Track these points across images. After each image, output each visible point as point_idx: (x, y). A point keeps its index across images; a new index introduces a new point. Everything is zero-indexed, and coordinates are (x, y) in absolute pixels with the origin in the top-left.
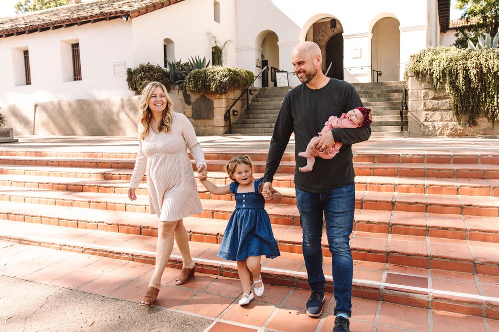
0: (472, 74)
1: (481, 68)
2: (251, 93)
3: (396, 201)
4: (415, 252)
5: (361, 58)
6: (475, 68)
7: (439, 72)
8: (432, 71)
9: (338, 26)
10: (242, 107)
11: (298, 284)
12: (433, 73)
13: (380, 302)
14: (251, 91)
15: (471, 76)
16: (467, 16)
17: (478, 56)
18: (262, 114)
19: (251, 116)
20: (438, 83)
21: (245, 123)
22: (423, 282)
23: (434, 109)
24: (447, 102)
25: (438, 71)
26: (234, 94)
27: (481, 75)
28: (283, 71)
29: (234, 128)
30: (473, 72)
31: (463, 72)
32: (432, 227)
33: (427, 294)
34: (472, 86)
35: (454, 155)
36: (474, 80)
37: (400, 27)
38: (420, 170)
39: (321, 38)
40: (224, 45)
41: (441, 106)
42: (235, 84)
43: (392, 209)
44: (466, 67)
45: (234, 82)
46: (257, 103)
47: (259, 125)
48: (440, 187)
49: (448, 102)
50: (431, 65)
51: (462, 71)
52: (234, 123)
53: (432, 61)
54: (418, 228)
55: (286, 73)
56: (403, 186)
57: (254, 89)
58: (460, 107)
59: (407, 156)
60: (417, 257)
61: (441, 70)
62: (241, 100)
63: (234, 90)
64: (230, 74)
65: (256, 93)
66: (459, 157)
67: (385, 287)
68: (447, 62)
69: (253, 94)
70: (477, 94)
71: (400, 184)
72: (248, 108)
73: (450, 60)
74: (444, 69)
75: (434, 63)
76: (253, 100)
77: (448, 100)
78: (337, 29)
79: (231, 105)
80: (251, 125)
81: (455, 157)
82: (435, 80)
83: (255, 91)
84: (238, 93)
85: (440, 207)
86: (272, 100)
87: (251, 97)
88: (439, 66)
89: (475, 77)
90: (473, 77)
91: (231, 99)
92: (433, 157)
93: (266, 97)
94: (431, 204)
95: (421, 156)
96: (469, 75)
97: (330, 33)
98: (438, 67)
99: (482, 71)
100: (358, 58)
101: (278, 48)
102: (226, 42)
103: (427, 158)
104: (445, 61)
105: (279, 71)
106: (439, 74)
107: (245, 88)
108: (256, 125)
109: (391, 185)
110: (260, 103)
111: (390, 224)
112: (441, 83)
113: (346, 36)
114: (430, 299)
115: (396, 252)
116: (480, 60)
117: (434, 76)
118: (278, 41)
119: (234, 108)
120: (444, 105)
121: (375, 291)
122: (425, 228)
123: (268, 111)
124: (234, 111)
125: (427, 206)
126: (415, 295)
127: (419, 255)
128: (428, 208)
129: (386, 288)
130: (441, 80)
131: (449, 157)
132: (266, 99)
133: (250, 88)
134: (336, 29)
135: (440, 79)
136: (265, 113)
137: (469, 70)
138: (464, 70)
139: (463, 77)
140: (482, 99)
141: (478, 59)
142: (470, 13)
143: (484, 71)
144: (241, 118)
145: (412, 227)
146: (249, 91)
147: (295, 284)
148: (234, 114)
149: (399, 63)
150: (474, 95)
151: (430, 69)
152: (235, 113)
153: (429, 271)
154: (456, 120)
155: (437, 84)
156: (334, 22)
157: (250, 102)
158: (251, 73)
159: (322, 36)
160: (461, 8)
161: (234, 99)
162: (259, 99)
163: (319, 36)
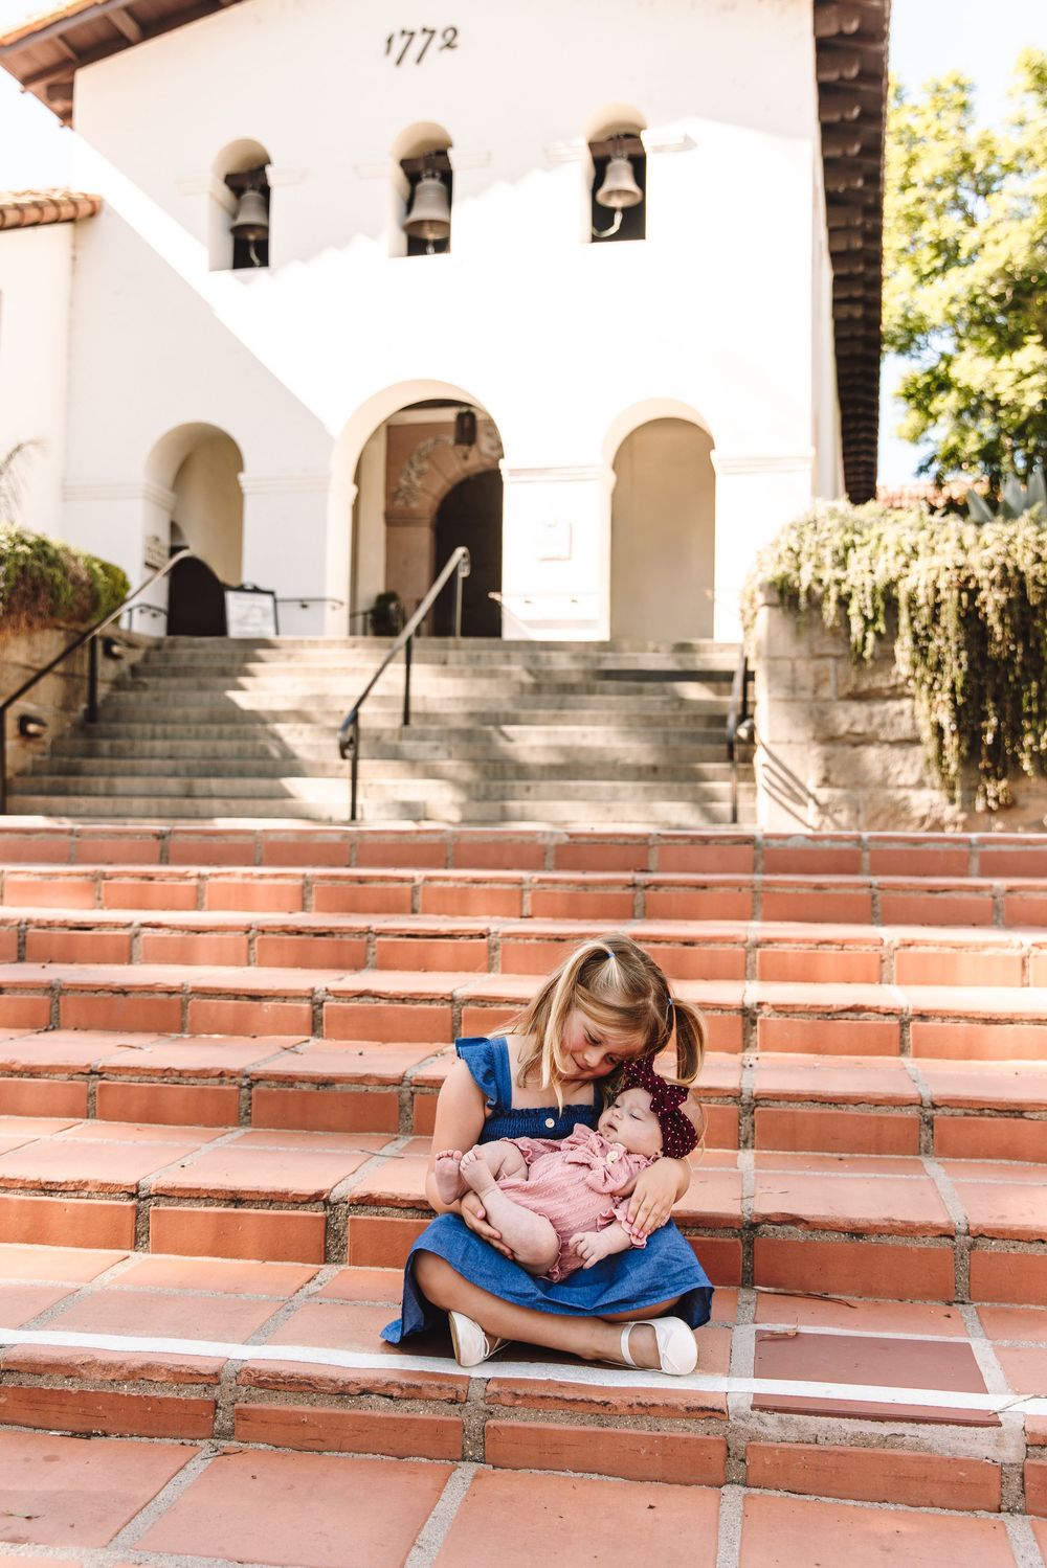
0: (989, 609)
1: (1022, 586)
2: (109, 654)
3: (760, 1004)
4: (886, 1215)
5: (569, 559)
6: (1001, 587)
7: (873, 595)
8: (845, 588)
9: (484, 443)
10: (66, 707)
11: (241, 1415)
12: (850, 595)
13: (733, 1495)
14: (109, 643)
15: (986, 614)
16: (935, 467)
17: (1010, 542)
18: (153, 737)
19: (105, 745)
20: (870, 636)
21: (75, 772)
22: (961, 1370)
23: (855, 739)
24: (902, 713)
25: (868, 589)
26: (31, 643)
27: (1022, 614)
28: (256, 590)
29: (23, 793)
30: (992, 599)
31: (960, 599)
32: (950, 1103)
33: (989, 1421)
34: (994, 650)
35: (983, 842)
36: (998, 629)
37: (714, 455)
38: (852, 891)
39: (418, 483)
40: (10, 457)
41: (883, 725)
42: (36, 597)
43: (746, 1044)
44: (968, 580)
45: (36, 588)
46: (132, 696)
47: (137, 784)
48: (948, 950)
49: (908, 713)
50: (842, 563)
51: (955, 593)
52: (22, 773)
53: (847, 549)
54: (882, 1111)
55: (267, 601)
56: (784, 947)
57: (124, 635)
58: (953, 733)
59: (789, 843)
60: (900, 1241)
61: (880, 586)
62: (64, 675)
63: (30, 624)
64: (17, 555)
65: (136, 656)
66: (1004, 848)
67: (756, 1396)
68: (902, 559)
69: (117, 657)
70: (1010, 684)
71: (769, 942)
72: (92, 714)
73: (908, 550)
74: (892, 584)
75: (852, 557)
76: (118, 684)
77: (906, 704)
78: (481, 454)
79: (14, 690)
80: (101, 783)
81: (989, 848)
82: (857, 625)
83: (131, 645)
84: (49, 644)
85: (963, 1024)
86: (201, 688)
87: (107, 670)
88: (872, 572)
89: (1001, 620)
90: (993, 620)
91: (16, 665)
92: (896, 846)
93: (176, 672)
94: (922, 1016)
95: (846, 845)
96: (978, 609)
97: (456, 466)
98: (869, 575)
99: (1024, 599)
100: (558, 559)
101: (241, 495)
102: (18, 449)
103: (873, 853)
104: (891, 553)
105: (241, 589)
106: (874, 601)
107: (83, 628)
108: (121, 783)
109: (729, 947)
110: (146, 696)
111: (745, 1098)
112: (878, 634)
113: (513, 472)
114: (1011, 1453)
115: (795, 1220)
116: (1018, 556)
117: (853, 610)
118: (242, 470)
119: (24, 705)
120: (892, 725)
121: (696, 1430)
122: (911, 1113)
123: (180, 728)
124: (24, 720)
125: (904, 1025)
126: (925, 1432)
127: (909, 1230)
128: (910, 1036)
129: (763, 1405)
130: (881, 626)
131: (963, 848)
132: (174, 682)
133: (105, 629)
134: (474, 448)
135: (875, 620)
136: (165, 737)
137: (978, 590)
138: (961, 590)
139: (960, 619)
140: (1030, 704)
141: (1008, 554)
142: (946, 459)
143: (1034, 600)
144: (55, 751)
145: (852, 1110)
146: (100, 645)
147: (224, 1420)
148: (23, 733)
149: (711, 585)
150: (999, 688)
151: (838, 582)
152: (32, 728)
153: (968, 1313)
154: (937, 783)
155: (865, 639)
156: (469, 425)
157: (103, 690)
158: (118, 570)
159: (421, 474)
160: (916, 437)
161: (28, 668)
162: (145, 680)
163: (409, 474)
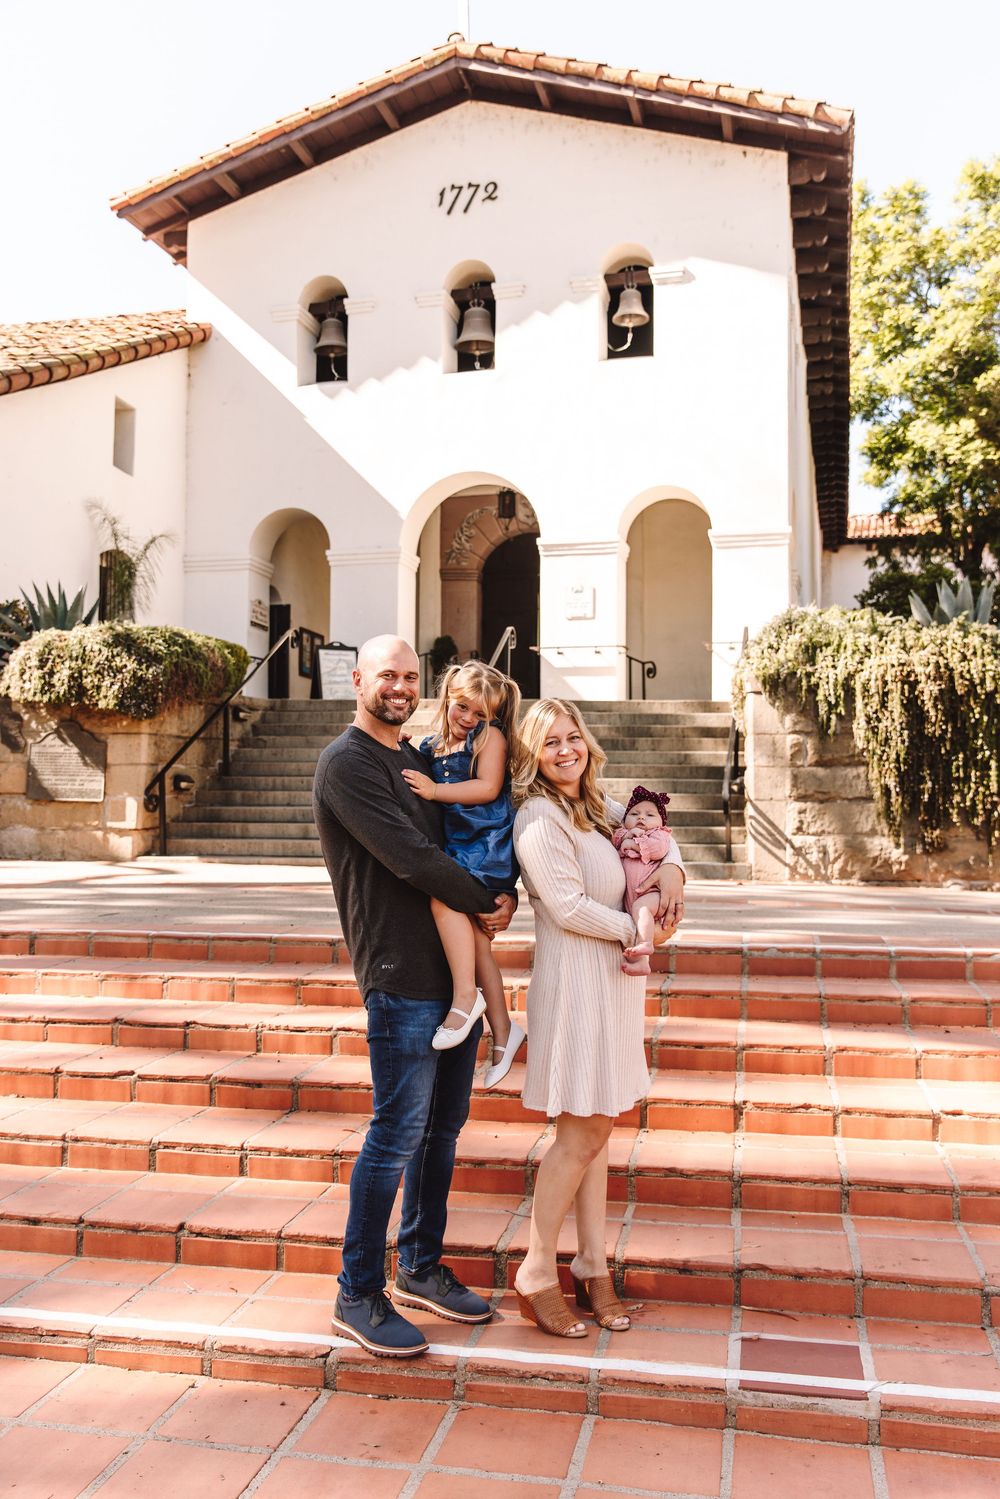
0: (926, 697)
1: (951, 679)
2: (237, 719)
3: (745, 1102)
4: (816, 1265)
5: (594, 618)
6: (935, 680)
7: (835, 685)
8: (813, 680)
9: (521, 513)
10: (206, 764)
11: (469, 1388)
12: (817, 685)
13: (729, 1433)
14: (237, 710)
15: (923, 701)
16: (897, 509)
17: (942, 644)
18: (274, 789)
19: (238, 795)
20: (833, 717)
21: (216, 818)
22: (847, 1361)
23: (820, 796)
24: (858, 776)
25: (832, 681)
26: (181, 718)
27: (951, 701)
28: (342, 647)
29: (178, 835)
30: (929, 690)
31: (903, 689)
32: (859, 1183)
33: (862, 1397)
34: (929, 729)
35: (900, 954)
36: (932, 713)
37: (710, 532)
38: (807, 1000)
39: (467, 545)
40: (147, 548)
41: (843, 786)
42: (186, 684)
43: (736, 1127)
44: (909, 674)
45: (185, 678)
46: (256, 752)
47: (266, 828)
48: (868, 1054)
49: (863, 776)
50: (812, 660)
51: (899, 684)
52: (176, 820)
53: (815, 648)
54: (818, 1187)
55: (353, 653)
56: (761, 1050)
57: (247, 702)
58: (897, 794)
59: (766, 954)
60: (823, 1281)
61: (841, 679)
62: (203, 739)
63: (181, 705)
64: (172, 653)
65: (256, 716)
66: (914, 959)
67: (741, 1381)
68: (857, 657)
69: (243, 720)
70: (942, 755)
71: (752, 1046)
72: (225, 769)
73: (862, 649)
74: (850, 677)
75: (820, 656)
76: (244, 742)
77: (862, 769)
78: (519, 521)
79: (170, 756)
80: (238, 827)
81: (904, 959)
82: (823, 709)
83: (252, 709)
84: (192, 717)
85: (873, 1117)
86: (310, 745)
87: (236, 730)
88: (834, 667)
89: (935, 706)
90: (929, 705)
91: (170, 736)
92: (839, 957)
93: (288, 731)
94: (847, 1112)
95: (805, 956)
96: (917, 697)
97: (497, 532)
98: (831, 670)
99: (952, 689)
100: (584, 618)
101: (328, 568)
102: (153, 541)
103: (824, 962)
104: (849, 652)
105: (331, 647)
106: (835, 690)
107: (218, 701)
108: (253, 828)
109: (725, 1050)
110: (266, 752)
111: (736, 1177)
112: (839, 716)
113: (548, 548)
114: (873, 1414)
115: (764, 1268)
116: (948, 655)
117: (820, 697)
118: (329, 548)
119: (178, 767)
120: (851, 786)
121: (710, 1399)
122: (836, 1188)
123: (295, 781)
124: (178, 779)
125: (835, 1117)
126: (829, 1402)
127: (829, 1274)
128: (839, 1123)
129: (745, 1386)
130: (841, 709)
131: (886, 958)
132: (287, 739)
133: (235, 700)
134: (514, 520)
135: (837, 705)
136: (284, 788)
137: (917, 682)
138: (903, 683)
139: (903, 705)
140: (958, 771)
141: (941, 654)
142: (905, 503)
143: (960, 691)
144: (199, 800)
145: (800, 1186)
146: (230, 711)
147: (459, 1390)
148: (177, 788)
149: (709, 640)
150: (933, 758)
151: (809, 675)
152: (183, 785)
153: (861, 1324)
154: (886, 831)
155: (829, 719)
156: (508, 501)
157: (233, 747)
158: (241, 648)
159: (469, 537)
160: (880, 483)
161: (178, 737)
162: (265, 738)
163: (460, 539)
